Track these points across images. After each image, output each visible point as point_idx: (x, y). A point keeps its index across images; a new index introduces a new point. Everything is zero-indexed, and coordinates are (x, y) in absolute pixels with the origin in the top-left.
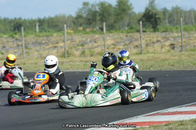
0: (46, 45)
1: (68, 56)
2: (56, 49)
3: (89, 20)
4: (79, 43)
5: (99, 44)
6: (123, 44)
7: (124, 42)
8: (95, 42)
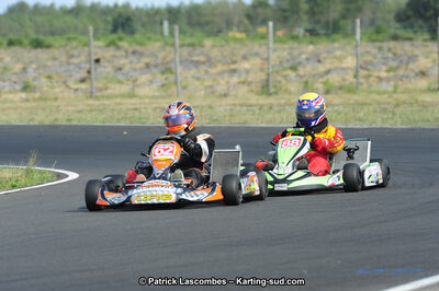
0: (210, 67)
1: (276, 93)
2: (236, 75)
3: (284, 11)
4: (281, 62)
5: (328, 66)
6: (384, 68)
7: (384, 64)
8: (319, 61)
